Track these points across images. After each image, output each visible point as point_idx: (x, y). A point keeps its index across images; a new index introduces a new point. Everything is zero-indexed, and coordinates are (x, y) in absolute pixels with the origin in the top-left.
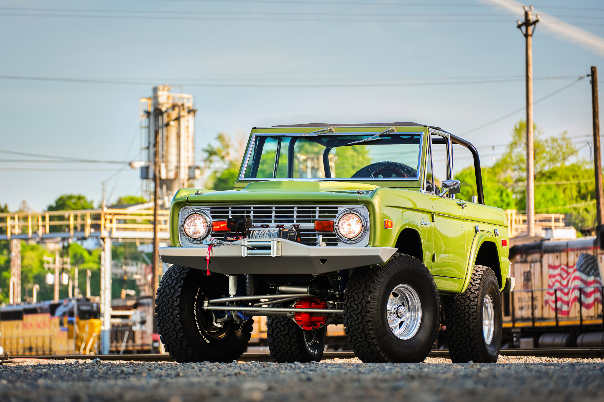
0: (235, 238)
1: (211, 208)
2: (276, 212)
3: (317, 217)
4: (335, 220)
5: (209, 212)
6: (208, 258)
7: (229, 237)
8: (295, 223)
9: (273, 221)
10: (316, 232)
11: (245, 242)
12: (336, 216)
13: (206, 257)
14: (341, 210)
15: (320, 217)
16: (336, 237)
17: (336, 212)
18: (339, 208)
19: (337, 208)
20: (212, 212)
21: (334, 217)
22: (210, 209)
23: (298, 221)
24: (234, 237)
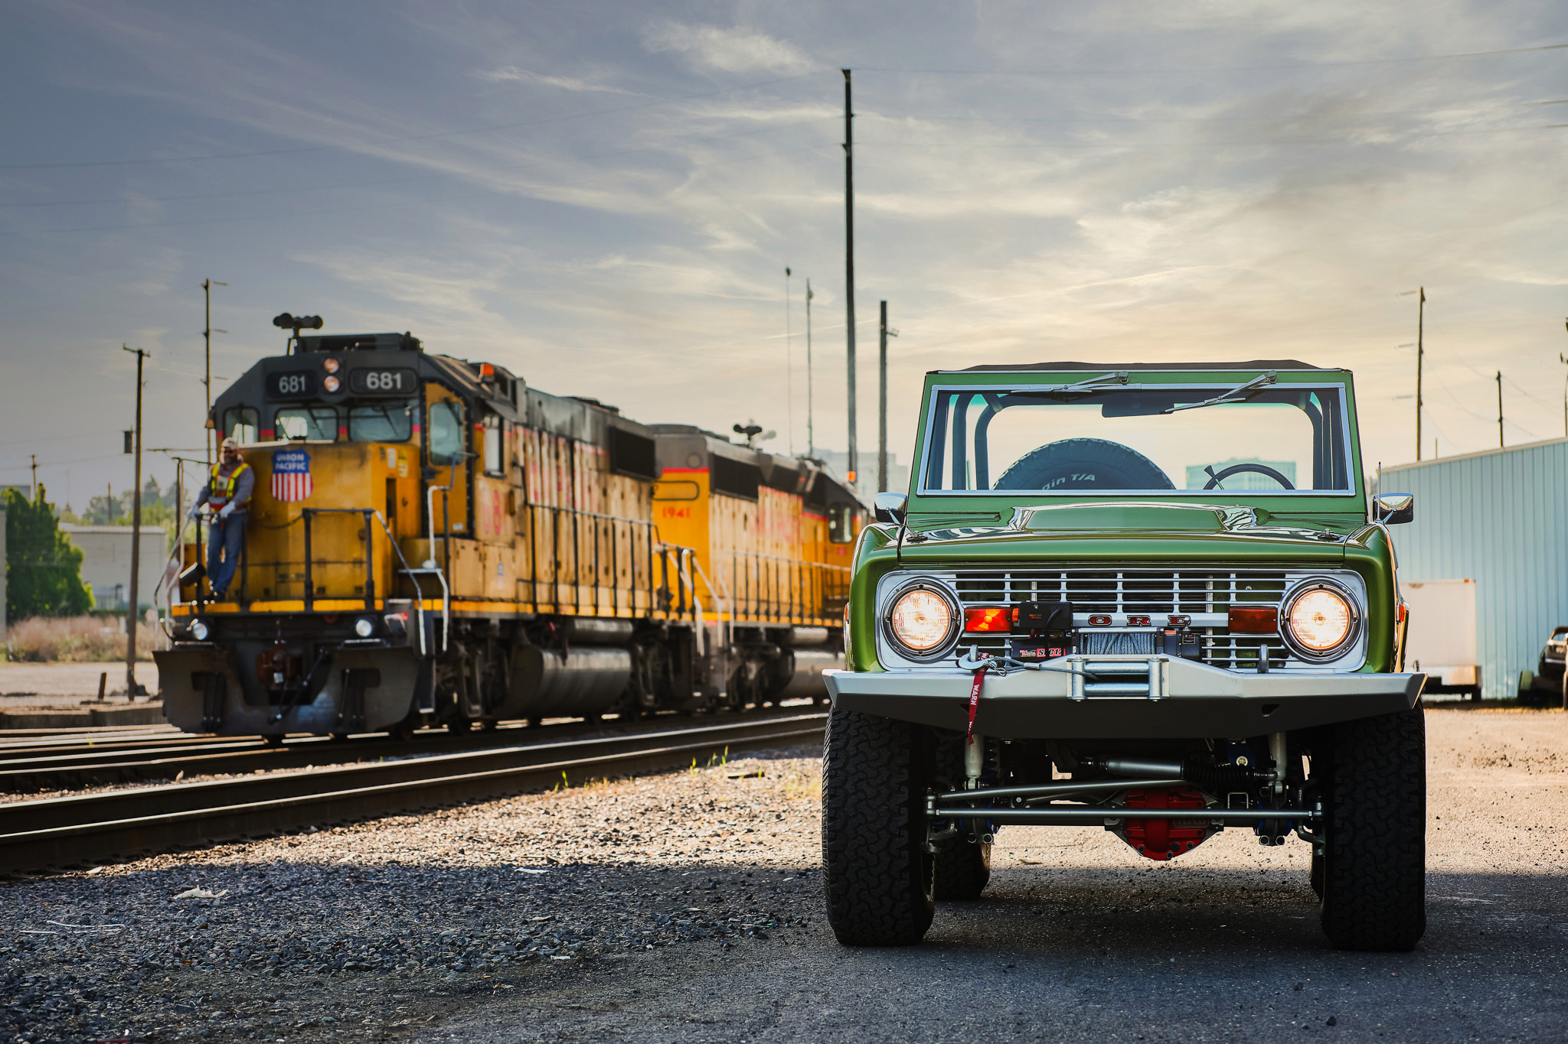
0: (1041, 653)
1: (959, 576)
2: (1126, 585)
3: (1233, 596)
4: (1279, 605)
5: (953, 585)
6: (973, 703)
7: (1024, 649)
8: (1176, 612)
9: (1120, 608)
10: (1231, 635)
11: (1075, 661)
12: (1281, 593)
13: (969, 700)
14: (1292, 580)
15: (1239, 597)
16: (1283, 647)
17: (1282, 585)
18: (1287, 576)
19: (1283, 575)
20: (959, 585)
21: (1279, 597)
22: (954, 576)
23: (1182, 608)
24: (1039, 650)
